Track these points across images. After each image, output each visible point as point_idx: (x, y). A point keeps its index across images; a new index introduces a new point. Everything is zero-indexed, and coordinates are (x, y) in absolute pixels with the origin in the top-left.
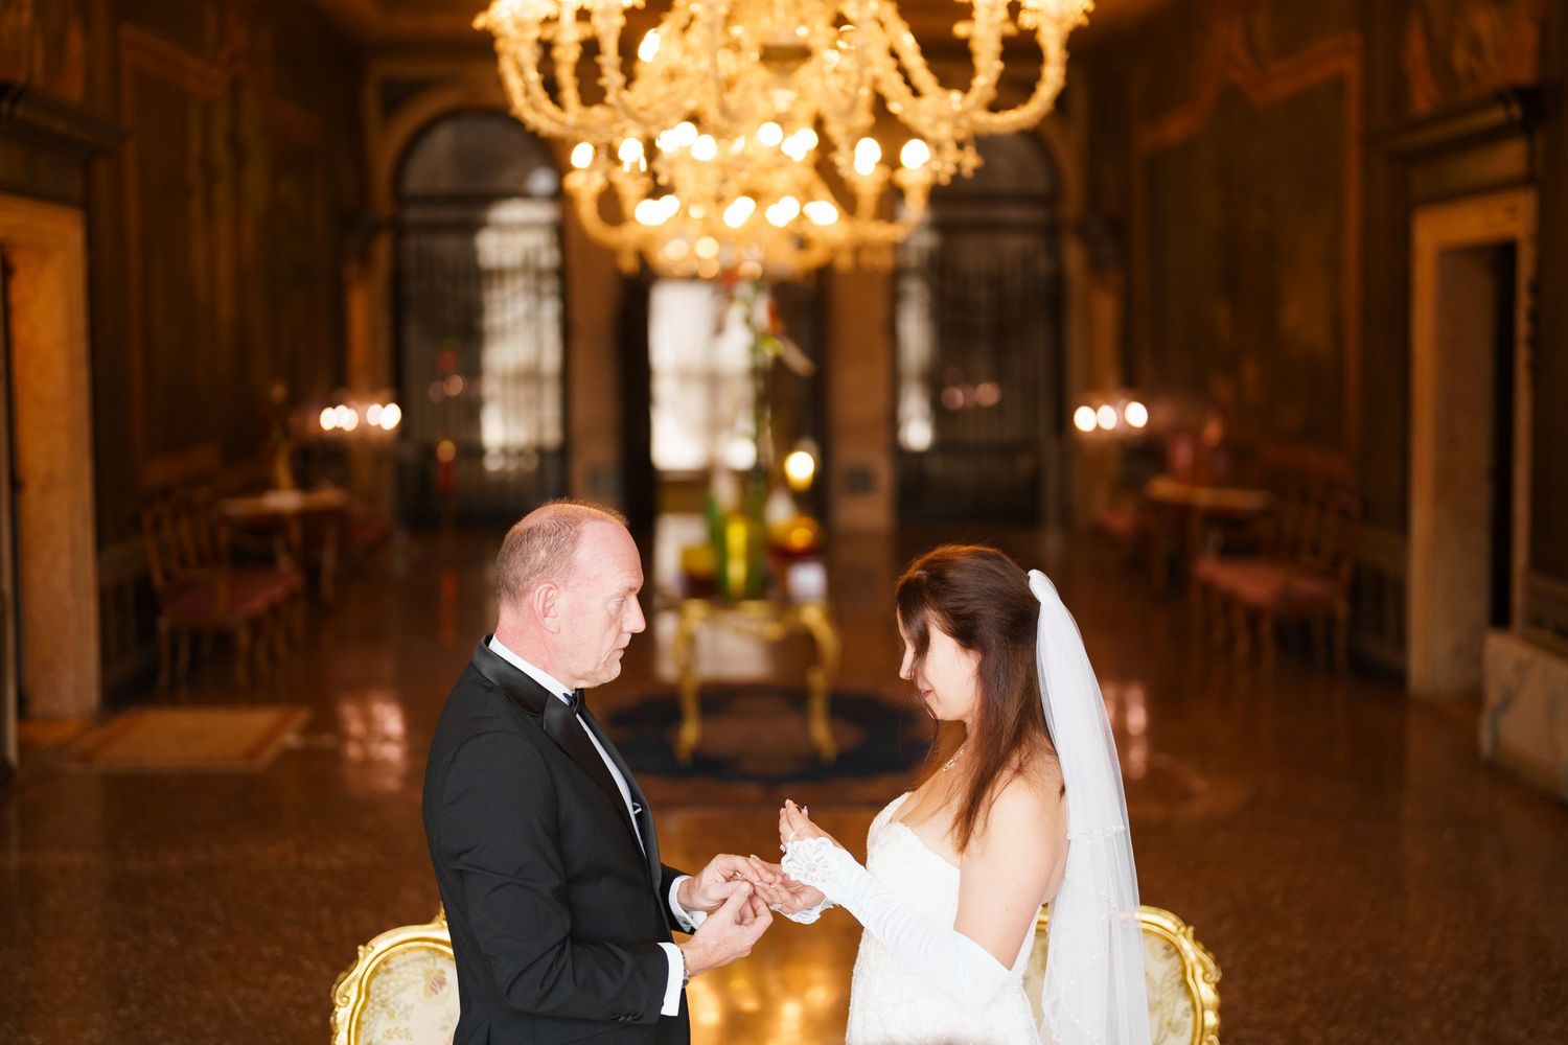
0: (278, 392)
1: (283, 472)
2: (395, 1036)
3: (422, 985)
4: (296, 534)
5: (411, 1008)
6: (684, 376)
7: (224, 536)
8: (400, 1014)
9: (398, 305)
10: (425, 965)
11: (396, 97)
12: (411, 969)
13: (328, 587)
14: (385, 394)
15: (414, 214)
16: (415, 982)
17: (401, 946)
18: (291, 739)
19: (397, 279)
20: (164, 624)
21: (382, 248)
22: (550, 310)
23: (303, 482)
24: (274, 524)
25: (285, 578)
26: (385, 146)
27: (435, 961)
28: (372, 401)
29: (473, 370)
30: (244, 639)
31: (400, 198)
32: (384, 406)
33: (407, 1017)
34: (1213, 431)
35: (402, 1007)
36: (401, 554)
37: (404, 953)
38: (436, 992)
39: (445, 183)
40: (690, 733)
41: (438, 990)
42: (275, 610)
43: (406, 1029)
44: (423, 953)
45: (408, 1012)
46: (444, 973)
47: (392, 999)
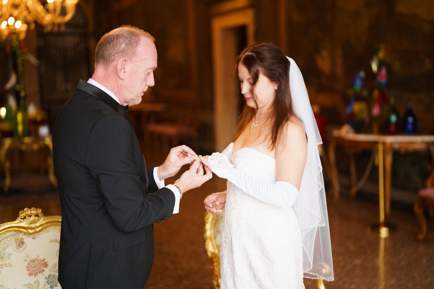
2: (4, 267)
3: (15, 244)
5: (11, 254)
8: (6, 258)
10: (15, 237)
12: (9, 239)
16: (11, 244)
17: (4, 231)
27: (19, 235)
33: (9, 258)
35: (6, 254)
37: (5, 234)
38: (21, 247)
41: (22, 246)
43: (9, 263)
44: (13, 233)
45: (10, 256)
46: (23, 239)
47: (2, 252)
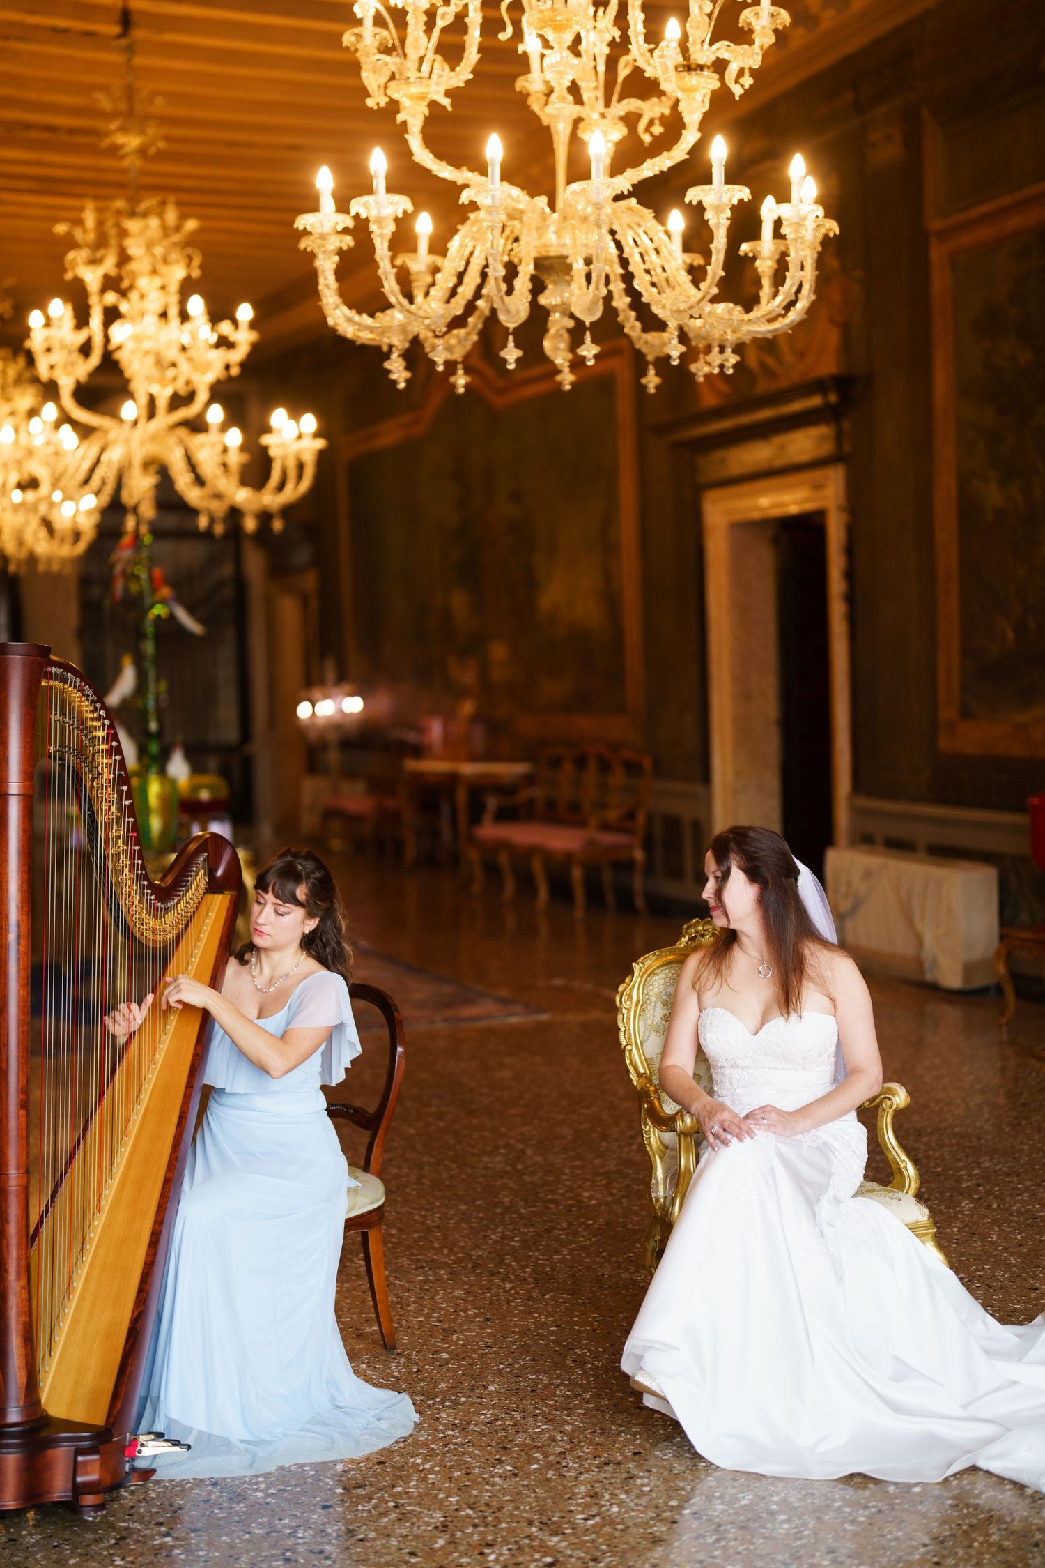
34: (467, 708)
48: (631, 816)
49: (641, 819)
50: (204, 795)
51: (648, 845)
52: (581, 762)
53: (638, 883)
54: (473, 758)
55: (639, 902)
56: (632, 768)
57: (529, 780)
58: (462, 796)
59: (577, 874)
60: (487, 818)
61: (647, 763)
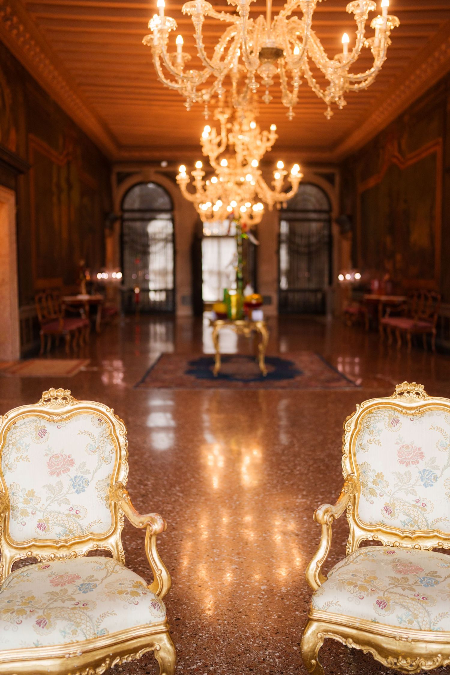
0: (82, 263)
1: (83, 289)
4: (87, 308)
6: (211, 272)
7: (63, 307)
9: (122, 244)
11: (122, 178)
13: (98, 328)
14: (118, 269)
15: (127, 215)
18: (83, 368)
19: (122, 235)
20: (42, 333)
21: (117, 226)
22: (170, 246)
23: (89, 293)
24: (80, 304)
25: (83, 321)
26: (118, 193)
28: (113, 271)
29: (146, 266)
30: (68, 338)
31: (123, 210)
32: (117, 272)
34: (387, 277)
36: (122, 321)
39: (137, 206)
40: (218, 366)
42: (79, 330)
48: (432, 316)
49: (436, 317)
50: (254, 302)
51: (438, 327)
52: (419, 296)
53: (433, 341)
54: (387, 294)
55: (433, 348)
56: (434, 299)
57: (404, 302)
58: (380, 308)
59: (409, 337)
60: (387, 315)
61: (439, 297)
